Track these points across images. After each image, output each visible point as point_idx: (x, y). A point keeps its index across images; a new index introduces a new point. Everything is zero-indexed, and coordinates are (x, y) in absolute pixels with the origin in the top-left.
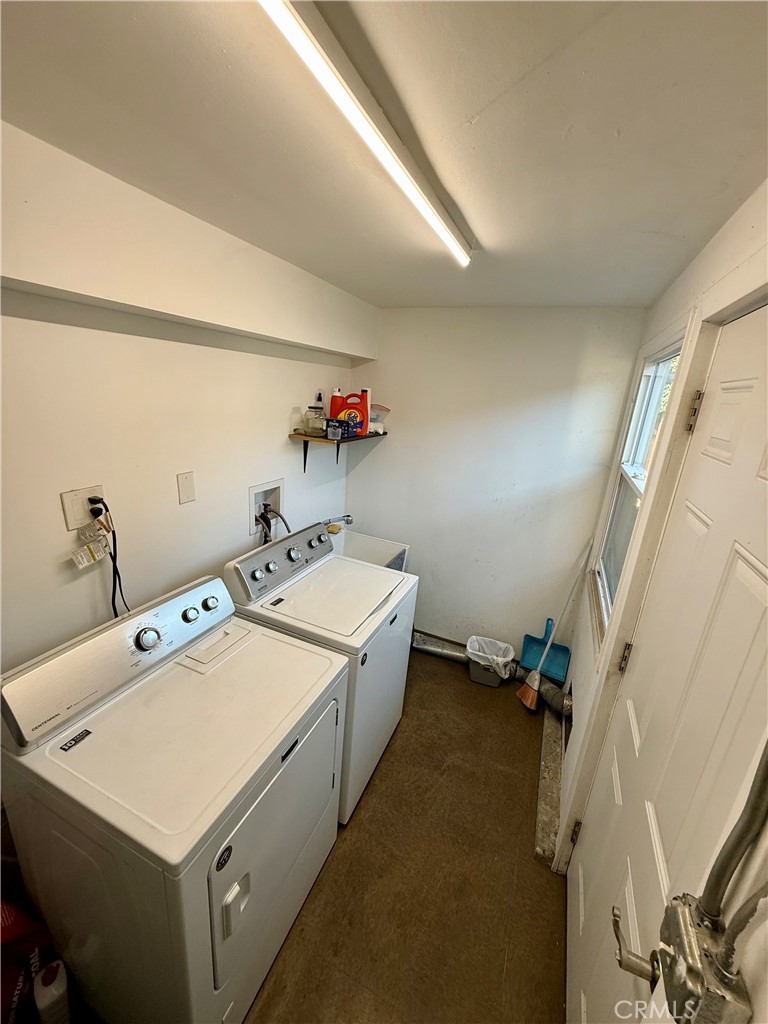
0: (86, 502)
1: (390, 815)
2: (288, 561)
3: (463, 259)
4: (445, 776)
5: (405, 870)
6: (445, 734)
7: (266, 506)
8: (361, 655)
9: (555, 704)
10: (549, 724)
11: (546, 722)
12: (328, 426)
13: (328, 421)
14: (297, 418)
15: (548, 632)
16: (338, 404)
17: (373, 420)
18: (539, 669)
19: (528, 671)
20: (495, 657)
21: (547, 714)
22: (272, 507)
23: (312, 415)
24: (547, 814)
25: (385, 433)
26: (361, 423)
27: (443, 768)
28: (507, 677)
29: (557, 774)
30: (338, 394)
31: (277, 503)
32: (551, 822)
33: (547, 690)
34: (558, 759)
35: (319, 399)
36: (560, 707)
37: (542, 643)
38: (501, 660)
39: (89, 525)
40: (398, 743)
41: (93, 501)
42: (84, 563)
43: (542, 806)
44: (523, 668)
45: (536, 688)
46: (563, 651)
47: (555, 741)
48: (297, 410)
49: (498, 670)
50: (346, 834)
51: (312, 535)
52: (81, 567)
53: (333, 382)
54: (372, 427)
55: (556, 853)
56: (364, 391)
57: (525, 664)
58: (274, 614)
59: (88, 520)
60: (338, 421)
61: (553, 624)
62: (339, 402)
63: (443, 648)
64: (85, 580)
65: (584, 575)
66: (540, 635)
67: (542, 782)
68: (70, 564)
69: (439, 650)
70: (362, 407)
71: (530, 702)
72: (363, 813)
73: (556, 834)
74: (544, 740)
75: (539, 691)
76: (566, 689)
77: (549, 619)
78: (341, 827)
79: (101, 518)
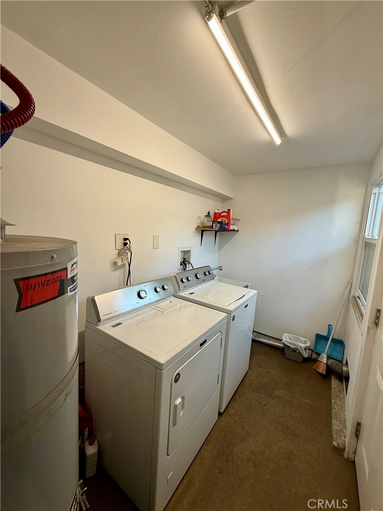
0: (123, 239)
1: (245, 413)
2: (195, 278)
3: (278, 141)
4: (274, 400)
5: (256, 441)
6: (273, 380)
7: (184, 259)
8: (232, 315)
9: (337, 369)
10: (335, 383)
11: (333, 381)
12: (213, 224)
13: (213, 222)
14: (199, 221)
15: (329, 332)
16: (217, 215)
17: (233, 225)
18: (326, 352)
19: (319, 354)
20: (299, 344)
21: (333, 377)
22: (187, 260)
23: (205, 220)
24: (338, 426)
25: (238, 231)
26: (228, 223)
27: (273, 396)
28: (307, 356)
29: (342, 407)
30: (217, 212)
31: (189, 258)
32: (341, 431)
33: (332, 363)
34: (343, 400)
35: (209, 214)
36: (341, 371)
37: (325, 338)
38: (303, 345)
39: (123, 248)
40: (247, 381)
41: (125, 239)
42: (120, 263)
43: (334, 422)
44: (316, 353)
45: (325, 362)
46: (339, 343)
47: (339, 391)
48: (199, 217)
49: (301, 351)
50: (222, 418)
51: (206, 270)
52: (119, 264)
53: (216, 207)
54: (232, 227)
55: (346, 446)
56: (229, 210)
57: (316, 351)
58: (191, 297)
59: (122, 247)
60: (217, 222)
61: (332, 328)
62: (218, 215)
63: (269, 340)
64: (118, 272)
65: (349, 299)
66: (325, 334)
67: (333, 410)
68: (115, 264)
69: (267, 341)
70: (228, 217)
71: (322, 369)
72: (230, 410)
73: (345, 437)
74: (333, 390)
75: (327, 364)
76: (344, 362)
77: (330, 325)
78: (220, 414)
79: (128, 246)
